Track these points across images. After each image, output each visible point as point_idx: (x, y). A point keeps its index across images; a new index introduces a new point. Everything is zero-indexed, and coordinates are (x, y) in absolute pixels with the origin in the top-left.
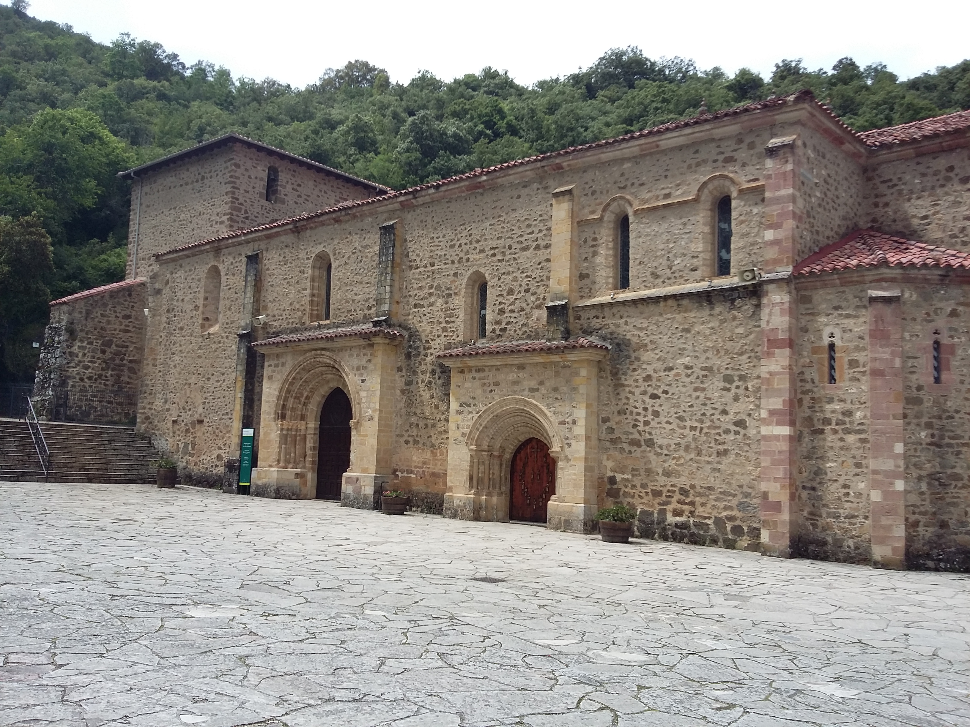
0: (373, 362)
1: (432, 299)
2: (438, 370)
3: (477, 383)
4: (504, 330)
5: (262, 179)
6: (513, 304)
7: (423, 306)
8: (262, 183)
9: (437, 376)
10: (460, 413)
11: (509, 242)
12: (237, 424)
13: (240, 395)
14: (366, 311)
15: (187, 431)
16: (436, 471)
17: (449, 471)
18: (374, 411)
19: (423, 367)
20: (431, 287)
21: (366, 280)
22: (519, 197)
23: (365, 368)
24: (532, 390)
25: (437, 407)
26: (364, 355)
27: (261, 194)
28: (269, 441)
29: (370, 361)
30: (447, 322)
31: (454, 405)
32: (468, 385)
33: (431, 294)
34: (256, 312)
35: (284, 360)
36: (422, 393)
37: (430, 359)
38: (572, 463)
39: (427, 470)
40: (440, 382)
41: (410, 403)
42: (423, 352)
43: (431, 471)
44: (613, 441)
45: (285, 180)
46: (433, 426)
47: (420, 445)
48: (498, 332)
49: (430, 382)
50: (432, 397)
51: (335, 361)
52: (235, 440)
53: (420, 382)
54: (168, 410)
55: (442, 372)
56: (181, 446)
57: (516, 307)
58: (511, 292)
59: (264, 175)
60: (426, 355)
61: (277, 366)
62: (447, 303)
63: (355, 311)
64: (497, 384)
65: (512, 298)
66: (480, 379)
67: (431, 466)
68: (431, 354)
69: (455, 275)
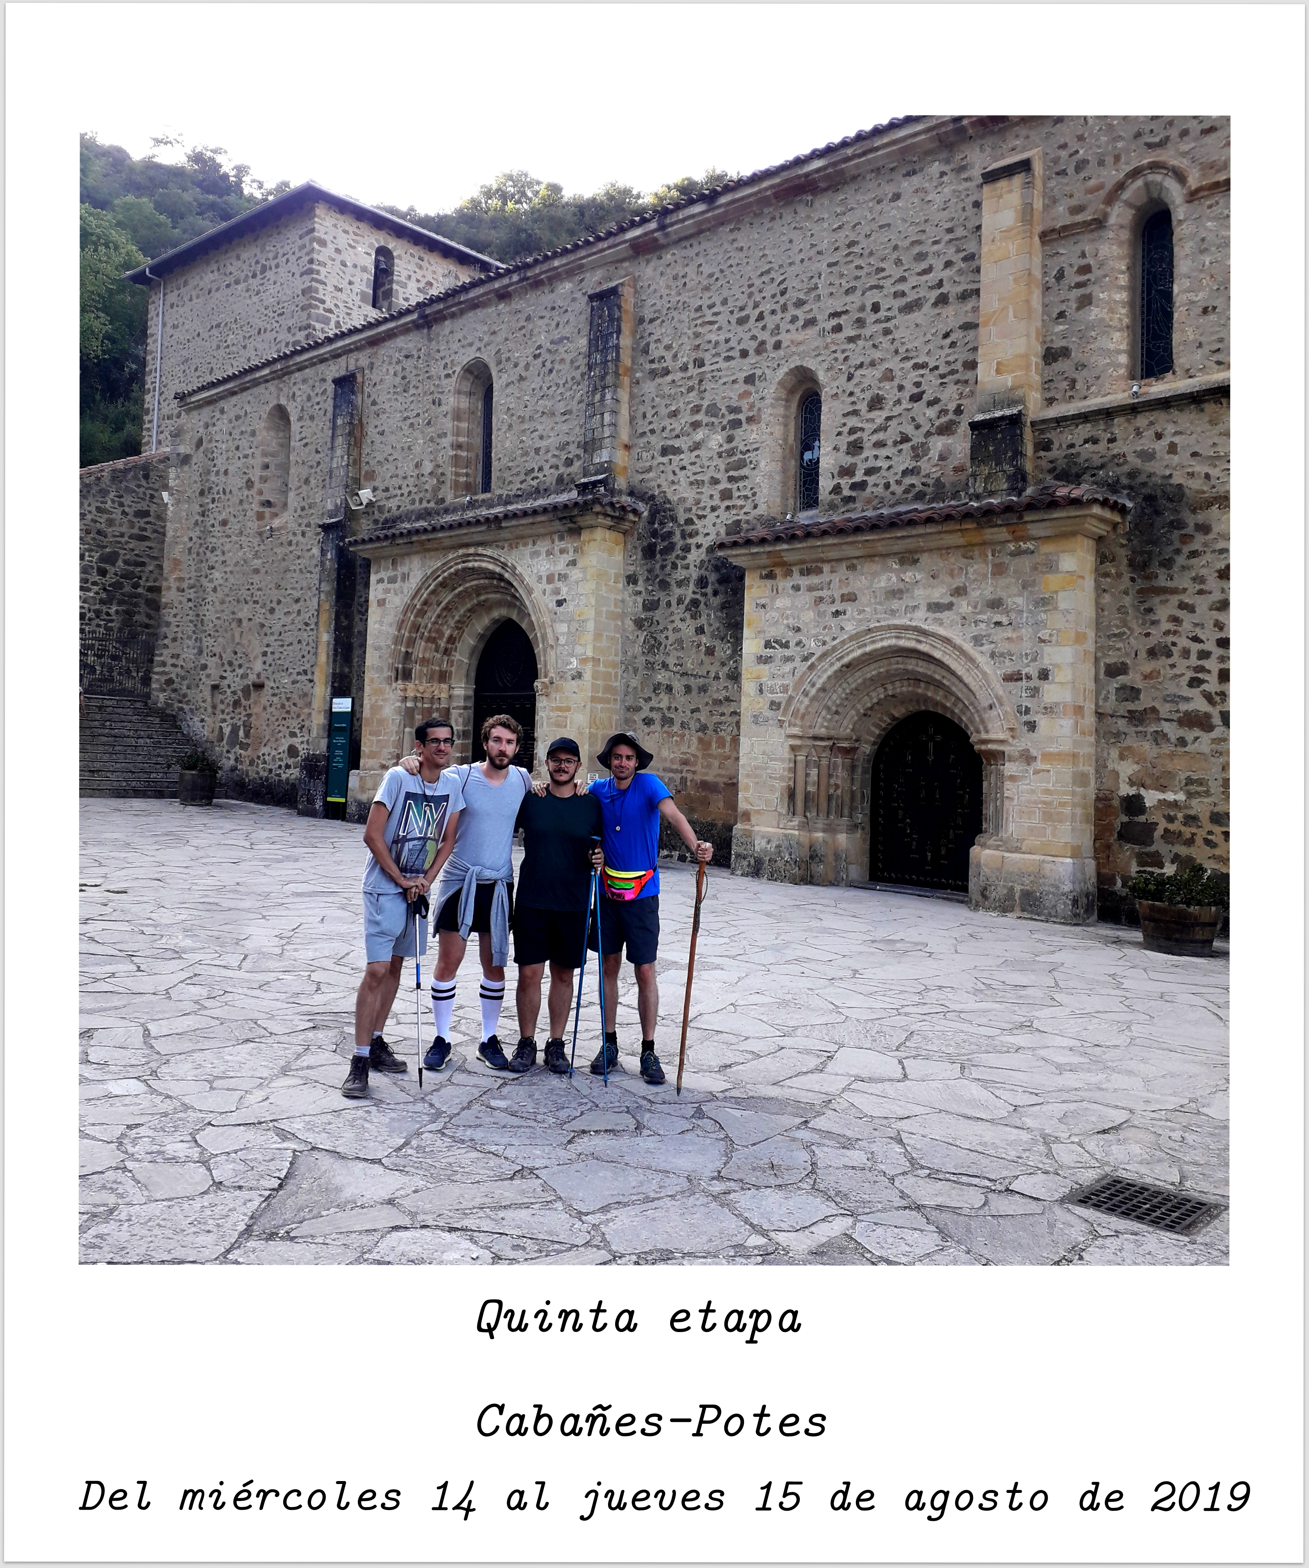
0: (579, 565)
1: (699, 435)
2: (712, 577)
3: (805, 598)
4: (860, 486)
5: (364, 269)
6: (883, 428)
7: (677, 451)
8: (366, 276)
9: (709, 590)
10: (763, 660)
11: (873, 297)
12: (321, 690)
13: (326, 637)
14: (562, 469)
15: (236, 704)
16: (709, 778)
17: (742, 780)
18: (583, 661)
19: (680, 574)
20: (697, 409)
21: (561, 407)
22: (897, 197)
23: (563, 577)
24: (935, 607)
25: (710, 651)
26: (562, 551)
27: (363, 295)
28: (381, 722)
29: (573, 563)
30: (731, 479)
31: (751, 646)
32: (782, 602)
33: (696, 425)
34: (353, 486)
35: (405, 569)
36: (678, 624)
37: (695, 556)
38: (1039, 765)
39: (689, 776)
40: (716, 601)
41: (653, 646)
42: (680, 543)
43: (698, 778)
44: (1135, 718)
45: (405, 274)
46: (703, 689)
47: (676, 728)
48: (846, 492)
49: (695, 603)
50: (700, 630)
51: (504, 566)
52: (318, 720)
53: (674, 602)
54: (204, 667)
55: (721, 581)
56: (227, 731)
57: (890, 435)
58: (876, 403)
59: (369, 262)
60: (687, 549)
61: (392, 580)
62: (730, 439)
63: (541, 469)
64: (850, 598)
65: (879, 416)
66: (810, 589)
67: (698, 768)
68: (699, 546)
69: (750, 380)
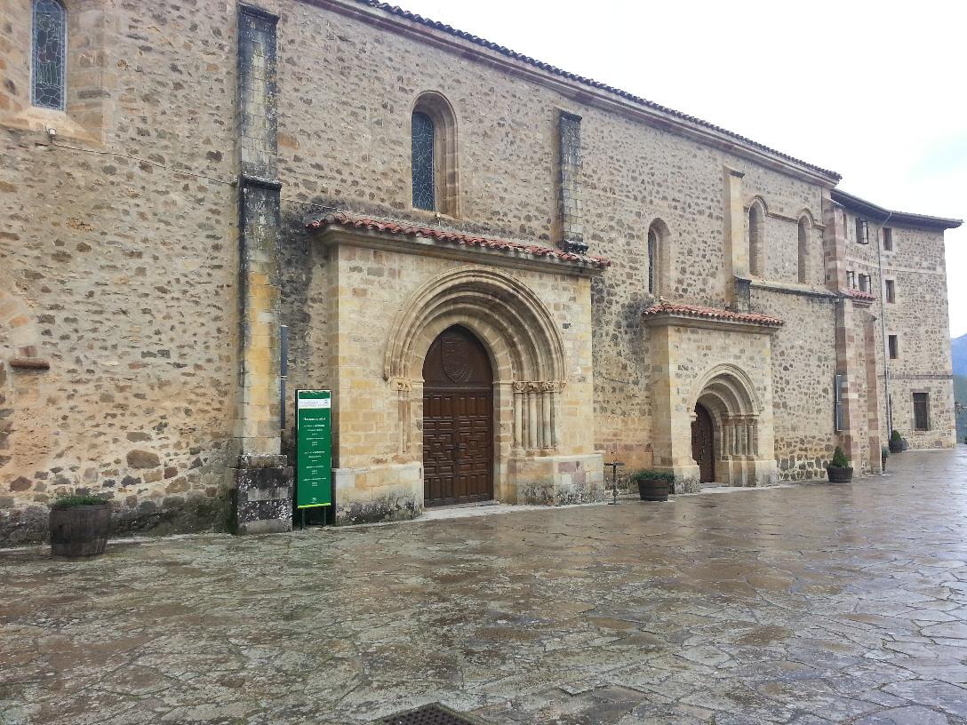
0: (578, 301)
1: (613, 235)
2: (624, 323)
3: (694, 345)
4: (685, 291)
6: (692, 266)
7: (601, 239)
9: (622, 330)
10: (678, 376)
14: (523, 222)
16: (629, 443)
17: (674, 442)
18: (586, 369)
19: (607, 317)
20: (612, 219)
22: (695, 156)
24: (737, 357)
25: (625, 367)
26: (565, 289)
29: (574, 299)
30: (631, 267)
31: (673, 368)
32: (684, 346)
33: (612, 228)
35: (396, 266)
36: (608, 348)
37: (615, 308)
39: (618, 443)
40: (627, 337)
42: (606, 298)
43: (622, 443)
46: (622, 390)
47: (609, 413)
48: (681, 292)
49: (615, 337)
50: (619, 354)
53: (604, 334)
55: (629, 326)
57: (696, 270)
58: (690, 252)
60: (610, 302)
61: (379, 273)
62: (628, 244)
63: (505, 215)
64: (709, 348)
65: (692, 259)
66: (694, 341)
67: (623, 437)
68: (617, 303)
69: (638, 214)
